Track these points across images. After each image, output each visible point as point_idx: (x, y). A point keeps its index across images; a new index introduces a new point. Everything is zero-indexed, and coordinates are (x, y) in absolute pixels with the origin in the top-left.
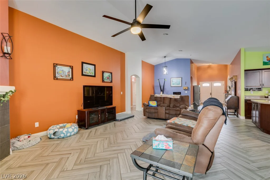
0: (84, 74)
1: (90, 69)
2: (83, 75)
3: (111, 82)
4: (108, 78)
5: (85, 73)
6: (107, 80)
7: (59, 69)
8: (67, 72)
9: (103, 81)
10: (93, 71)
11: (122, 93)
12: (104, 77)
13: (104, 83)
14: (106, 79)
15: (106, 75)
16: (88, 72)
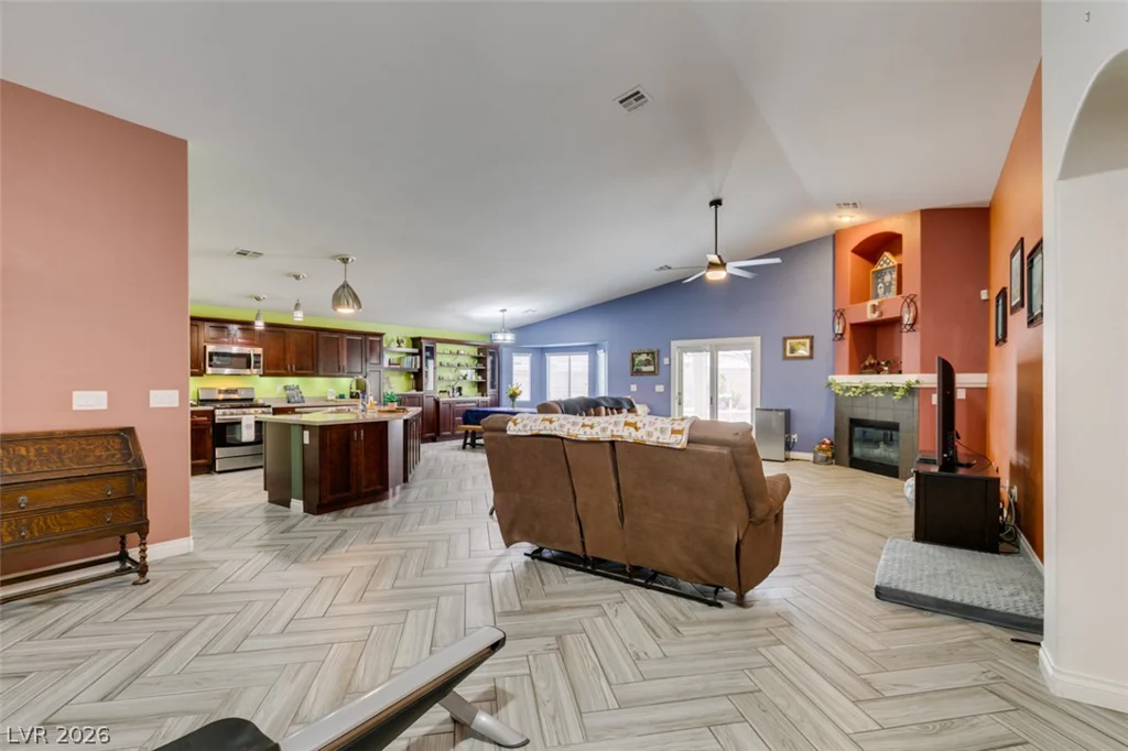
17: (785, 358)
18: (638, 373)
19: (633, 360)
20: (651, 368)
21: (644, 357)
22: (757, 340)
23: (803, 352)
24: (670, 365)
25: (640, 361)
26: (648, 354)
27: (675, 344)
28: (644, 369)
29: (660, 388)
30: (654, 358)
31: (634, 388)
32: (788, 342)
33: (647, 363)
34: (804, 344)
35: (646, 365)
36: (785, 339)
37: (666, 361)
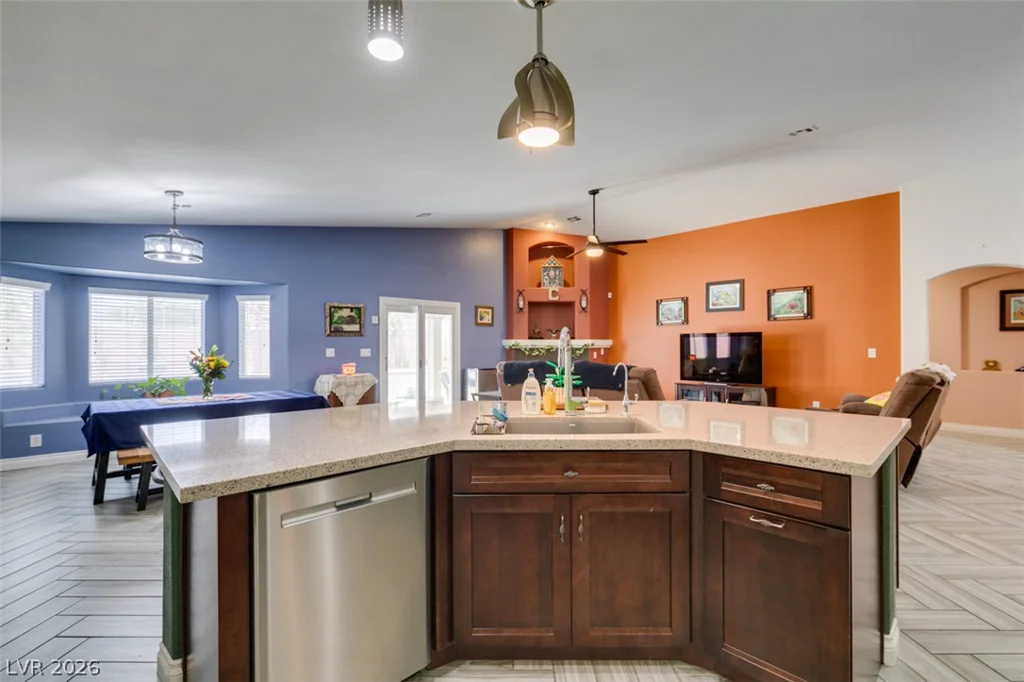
0: (711, 307)
1: (727, 294)
2: (708, 310)
3: (810, 314)
4: (792, 307)
5: (714, 305)
6: (786, 313)
7: (664, 307)
8: (677, 309)
9: (769, 317)
10: (736, 295)
11: (872, 353)
12: (774, 307)
13: (772, 323)
14: (782, 310)
15: (781, 300)
16: (721, 301)
17: (477, 324)
18: (337, 332)
19: (331, 316)
20: (356, 328)
21: (346, 313)
22: (457, 306)
23: (487, 319)
24: (378, 325)
25: (341, 318)
26: (352, 309)
27: (383, 301)
28: (347, 328)
29: (366, 352)
30: (360, 317)
31: (330, 353)
32: (479, 310)
33: (351, 320)
34: (488, 313)
35: (348, 323)
36: (476, 308)
37: (375, 320)
